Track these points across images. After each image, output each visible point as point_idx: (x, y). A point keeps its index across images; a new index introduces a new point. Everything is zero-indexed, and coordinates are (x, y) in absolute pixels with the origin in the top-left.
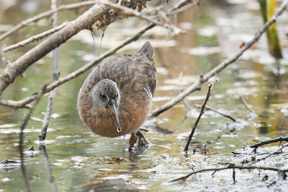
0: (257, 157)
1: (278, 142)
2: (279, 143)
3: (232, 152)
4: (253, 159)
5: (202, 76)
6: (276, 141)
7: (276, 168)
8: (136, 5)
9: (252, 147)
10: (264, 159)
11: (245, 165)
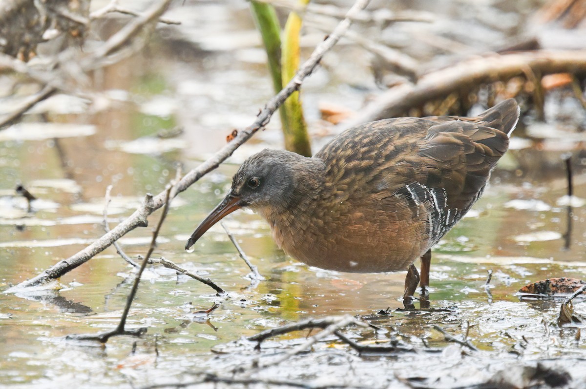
0: (262, 361)
1: (304, 330)
2: (307, 332)
3: (213, 351)
4: (255, 364)
5: (150, 198)
6: (302, 328)
7: (300, 382)
8: (18, 50)
9: (252, 339)
10: (276, 364)
11: (238, 377)
